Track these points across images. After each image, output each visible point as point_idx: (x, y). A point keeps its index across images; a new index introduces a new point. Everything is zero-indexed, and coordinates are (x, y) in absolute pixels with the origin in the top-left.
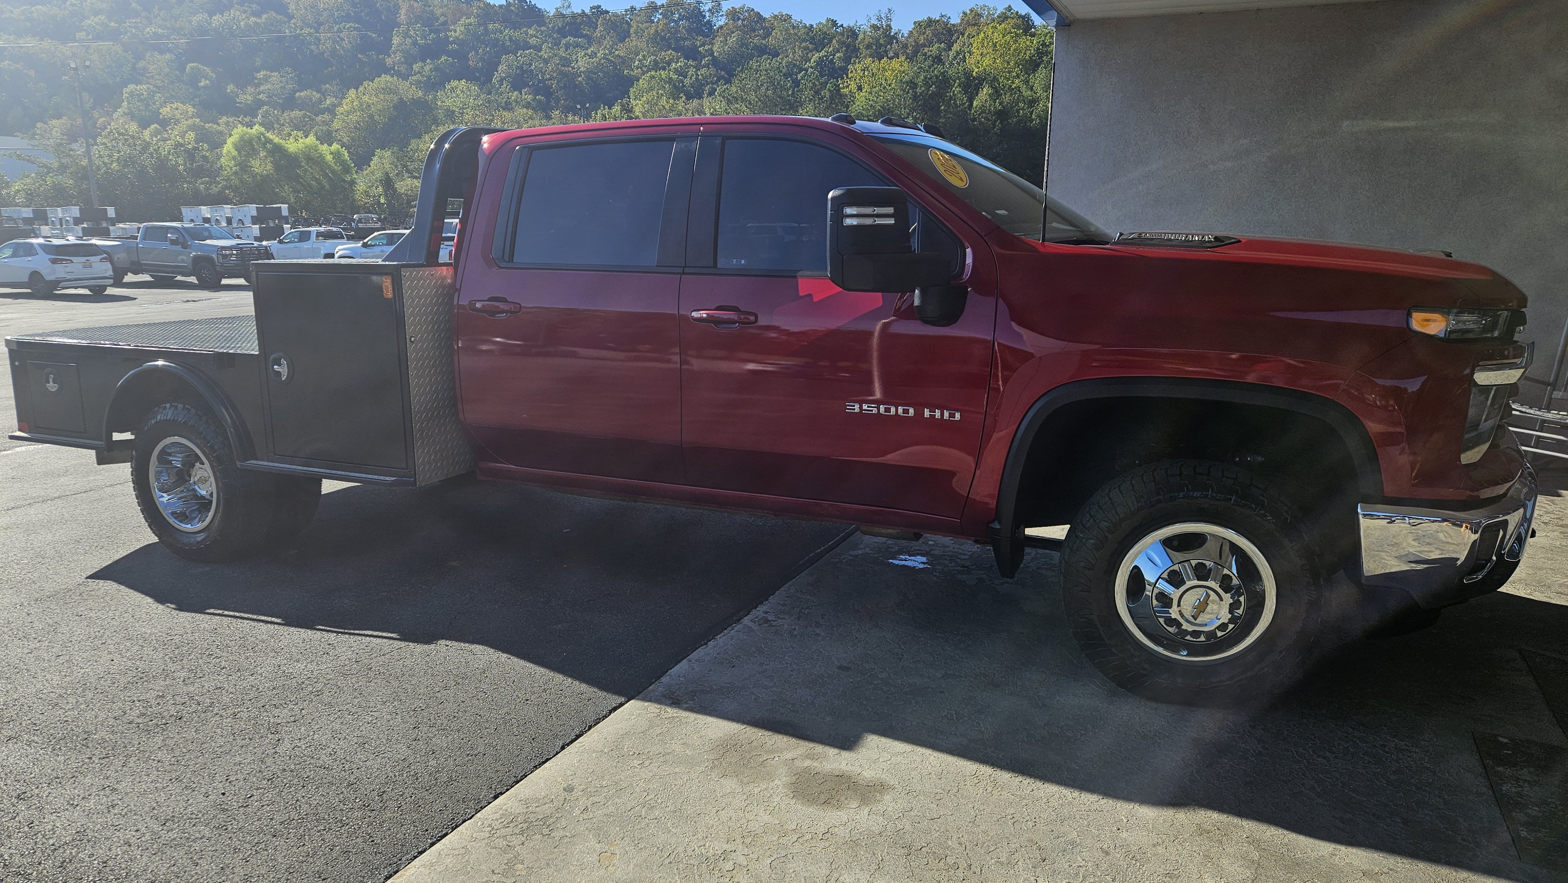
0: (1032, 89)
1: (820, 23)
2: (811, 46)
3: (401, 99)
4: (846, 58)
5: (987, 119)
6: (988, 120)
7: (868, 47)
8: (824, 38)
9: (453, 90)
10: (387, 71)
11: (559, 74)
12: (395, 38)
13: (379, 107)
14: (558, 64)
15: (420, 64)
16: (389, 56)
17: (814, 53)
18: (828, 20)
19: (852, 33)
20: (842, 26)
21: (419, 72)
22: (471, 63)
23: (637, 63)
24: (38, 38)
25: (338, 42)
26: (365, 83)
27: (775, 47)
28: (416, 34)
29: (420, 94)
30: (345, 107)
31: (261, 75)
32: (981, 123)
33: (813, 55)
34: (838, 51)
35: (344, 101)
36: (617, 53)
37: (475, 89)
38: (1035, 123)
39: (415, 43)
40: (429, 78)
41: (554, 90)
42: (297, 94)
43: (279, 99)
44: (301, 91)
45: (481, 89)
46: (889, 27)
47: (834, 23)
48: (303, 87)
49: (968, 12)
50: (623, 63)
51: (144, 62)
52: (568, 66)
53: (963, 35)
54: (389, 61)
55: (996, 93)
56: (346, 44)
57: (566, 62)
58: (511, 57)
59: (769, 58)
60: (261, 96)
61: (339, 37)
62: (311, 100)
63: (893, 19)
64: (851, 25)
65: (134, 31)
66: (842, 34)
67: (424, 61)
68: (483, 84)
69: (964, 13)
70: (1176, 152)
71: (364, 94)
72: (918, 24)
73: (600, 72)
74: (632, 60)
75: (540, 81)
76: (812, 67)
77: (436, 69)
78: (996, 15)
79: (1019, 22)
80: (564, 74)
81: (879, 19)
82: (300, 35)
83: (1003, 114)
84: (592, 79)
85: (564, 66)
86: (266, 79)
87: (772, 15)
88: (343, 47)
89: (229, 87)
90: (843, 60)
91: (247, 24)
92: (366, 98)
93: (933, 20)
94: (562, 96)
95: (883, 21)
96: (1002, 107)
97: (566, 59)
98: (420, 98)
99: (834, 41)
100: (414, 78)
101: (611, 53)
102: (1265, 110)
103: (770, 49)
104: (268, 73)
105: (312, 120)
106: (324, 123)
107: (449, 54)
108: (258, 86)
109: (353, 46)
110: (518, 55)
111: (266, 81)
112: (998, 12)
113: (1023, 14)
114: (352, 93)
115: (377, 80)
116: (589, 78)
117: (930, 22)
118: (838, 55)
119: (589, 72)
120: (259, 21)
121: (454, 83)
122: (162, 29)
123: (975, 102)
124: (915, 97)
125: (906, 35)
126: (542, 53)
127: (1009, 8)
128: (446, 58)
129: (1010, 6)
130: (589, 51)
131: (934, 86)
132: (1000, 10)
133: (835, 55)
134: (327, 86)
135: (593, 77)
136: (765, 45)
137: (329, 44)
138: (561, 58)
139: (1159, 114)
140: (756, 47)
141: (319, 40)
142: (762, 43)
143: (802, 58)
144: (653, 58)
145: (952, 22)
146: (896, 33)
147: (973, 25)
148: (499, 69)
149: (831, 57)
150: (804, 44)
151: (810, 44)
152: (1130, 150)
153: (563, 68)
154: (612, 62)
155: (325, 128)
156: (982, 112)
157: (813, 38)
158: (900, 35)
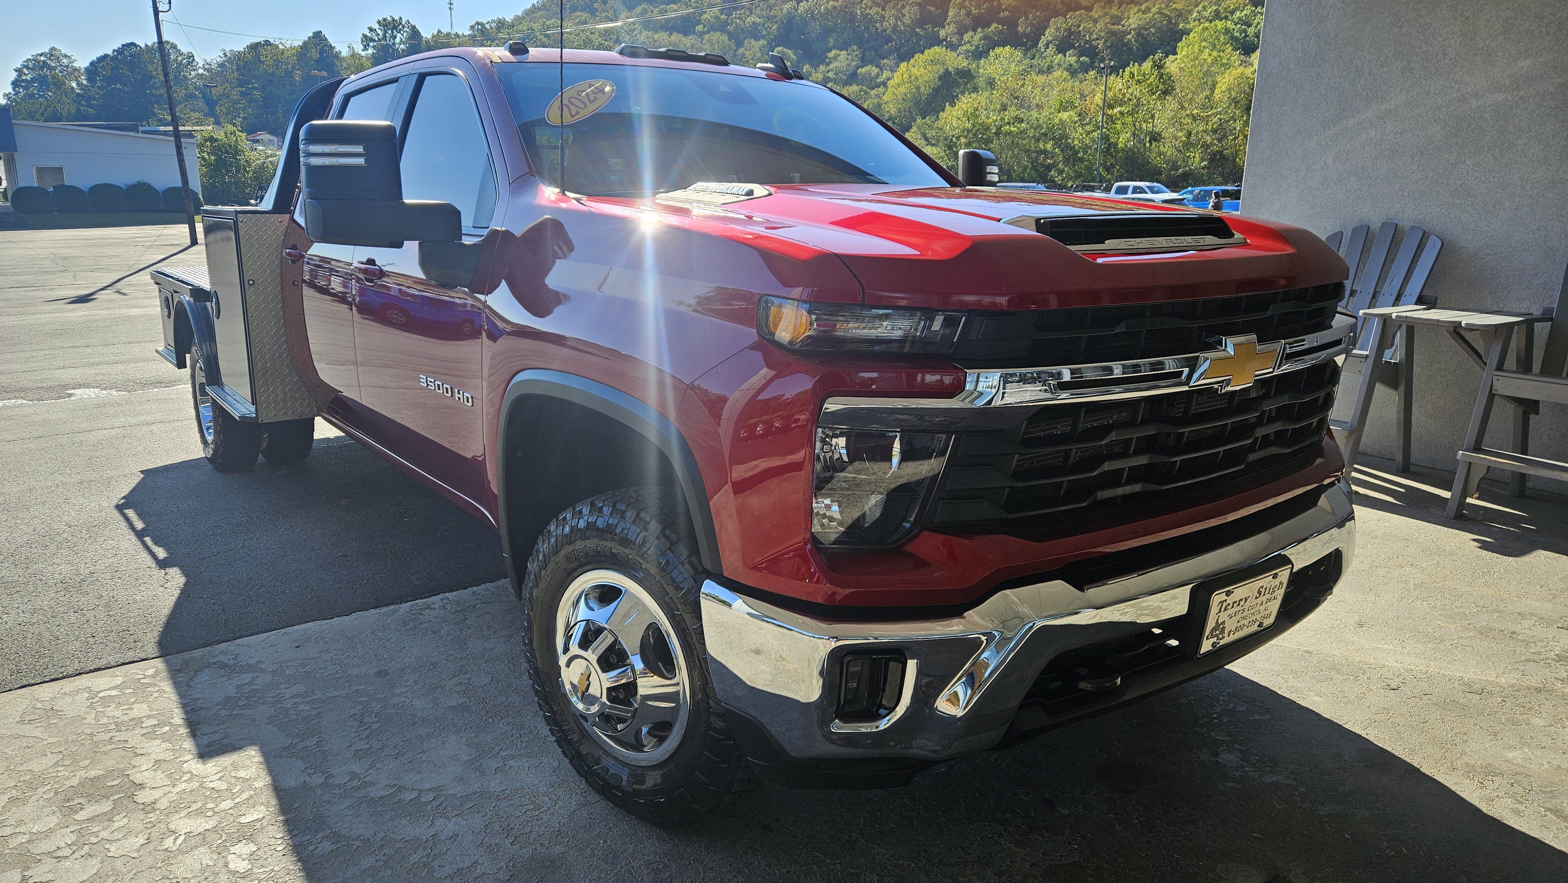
3: (947, 69)
9: (997, 57)
10: (938, 42)
11: (1107, 33)
12: (951, 9)
13: (926, 78)
14: (1108, 23)
15: (971, 33)
16: (944, 28)
21: (969, 42)
22: (1020, 29)
23: (1195, 15)
24: (668, 32)
25: (900, 18)
26: (916, 56)
28: (971, 5)
29: (965, 64)
30: (897, 79)
31: (831, 55)
35: (896, 75)
36: (1174, 6)
37: (1018, 54)
39: (969, 14)
40: (977, 47)
41: (1100, 50)
42: (859, 71)
43: (844, 75)
44: (862, 67)
45: (1025, 55)
48: (864, 62)
50: (1180, 16)
51: (743, 49)
52: (1118, 24)
54: (942, 33)
56: (907, 20)
57: (1117, 20)
58: (1061, 19)
60: (829, 74)
61: (901, 13)
62: (870, 74)
65: (738, 21)
67: (975, 30)
68: (1028, 50)
70: (1424, 82)
71: (914, 66)
73: (1153, 27)
74: (1190, 12)
75: (1086, 42)
77: (985, 38)
80: (1113, 33)
82: (869, 14)
84: (1142, 36)
85: (1114, 24)
86: (835, 58)
88: (904, 23)
89: (805, 67)
91: (826, 9)
92: (915, 71)
94: (1108, 56)
97: (1117, 17)
98: (964, 67)
100: (964, 48)
101: (1167, 6)
102: (1558, 16)
104: (838, 52)
105: (866, 93)
106: (878, 96)
107: (1000, 21)
108: (828, 64)
109: (912, 21)
110: (1068, 17)
111: (836, 59)
114: (903, 65)
115: (927, 52)
116: (1139, 35)
119: (1140, 29)
120: (836, 4)
121: (998, 50)
122: (760, 18)
126: (1093, 13)
128: (996, 25)
130: (1143, 7)
134: (886, 61)
135: (1143, 34)
137: (892, 21)
138: (1112, 17)
139: (1404, 29)
141: (884, 17)
144: (1214, 8)
148: (1047, 33)
152: (1362, 81)
153: (1112, 27)
154: (1167, 16)
155: (876, 101)
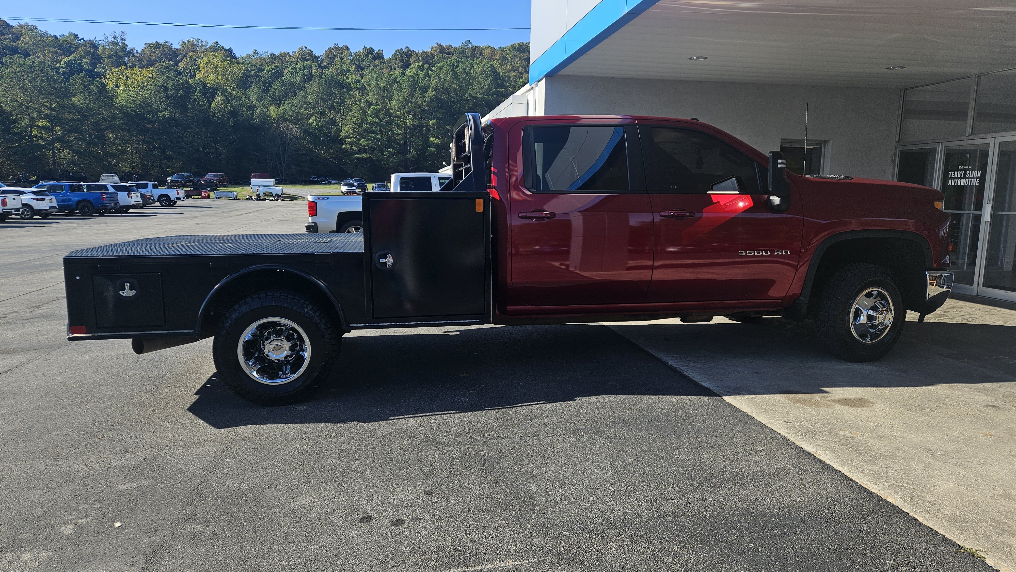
0: (249, 99)
1: (63, 35)
2: (59, 51)
4: (92, 63)
5: (223, 116)
6: (225, 117)
7: (109, 57)
8: (70, 47)
17: (63, 56)
18: (71, 34)
19: (94, 45)
20: (83, 39)
27: (25, 50)
32: (219, 118)
33: (62, 59)
34: (84, 57)
38: (256, 121)
46: (124, 45)
47: (76, 36)
49: (186, 42)
53: (186, 57)
55: (227, 100)
59: (22, 57)
63: (126, 39)
64: (92, 39)
66: (85, 45)
69: (183, 42)
72: (148, 45)
76: (62, 67)
78: (208, 47)
79: (226, 53)
81: (115, 37)
83: (234, 113)
87: (18, 24)
90: (90, 65)
93: (160, 44)
95: (118, 40)
96: (233, 109)
99: (80, 50)
103: (21, 50)
112: (209, 45)
113: (228, 48)
117: (158, 45)
118: (84, 60)
123: (212, 104)
124: (167, 97)
125: (140, 52)
127: (217, 43)
129: (217, 42)
131: (181, 91)
132: (210, 44)
133: (82, 60)
136: (16, 46)
140: (6, 47)
142: (13, 45)
143: (53, 59)
145: (174, 47)
146: (131, 50)
147: (192, 51)
149: (79, 61)
150: (53, 49)
151: (58, 50)
156: (219, 111)
157: (60, 45)
158: (135, 52)
